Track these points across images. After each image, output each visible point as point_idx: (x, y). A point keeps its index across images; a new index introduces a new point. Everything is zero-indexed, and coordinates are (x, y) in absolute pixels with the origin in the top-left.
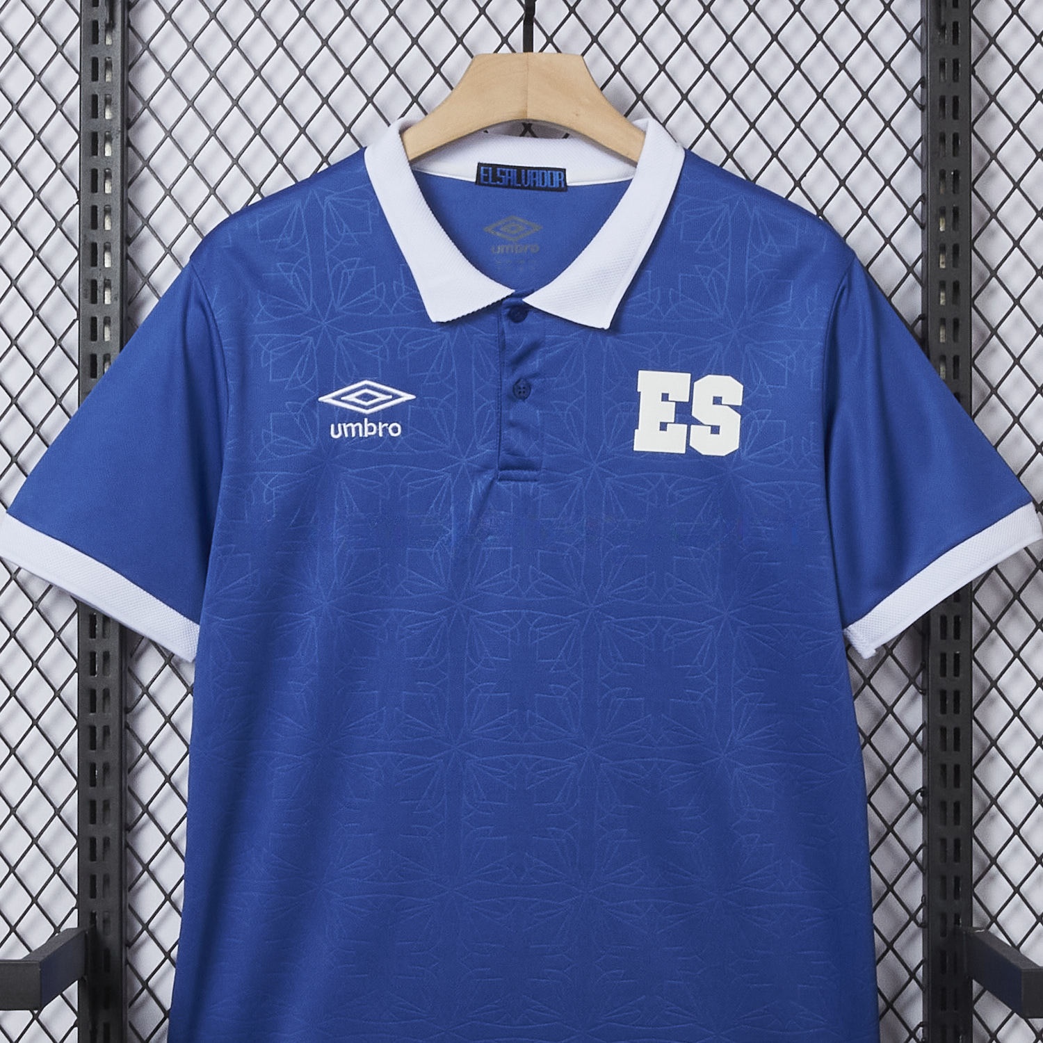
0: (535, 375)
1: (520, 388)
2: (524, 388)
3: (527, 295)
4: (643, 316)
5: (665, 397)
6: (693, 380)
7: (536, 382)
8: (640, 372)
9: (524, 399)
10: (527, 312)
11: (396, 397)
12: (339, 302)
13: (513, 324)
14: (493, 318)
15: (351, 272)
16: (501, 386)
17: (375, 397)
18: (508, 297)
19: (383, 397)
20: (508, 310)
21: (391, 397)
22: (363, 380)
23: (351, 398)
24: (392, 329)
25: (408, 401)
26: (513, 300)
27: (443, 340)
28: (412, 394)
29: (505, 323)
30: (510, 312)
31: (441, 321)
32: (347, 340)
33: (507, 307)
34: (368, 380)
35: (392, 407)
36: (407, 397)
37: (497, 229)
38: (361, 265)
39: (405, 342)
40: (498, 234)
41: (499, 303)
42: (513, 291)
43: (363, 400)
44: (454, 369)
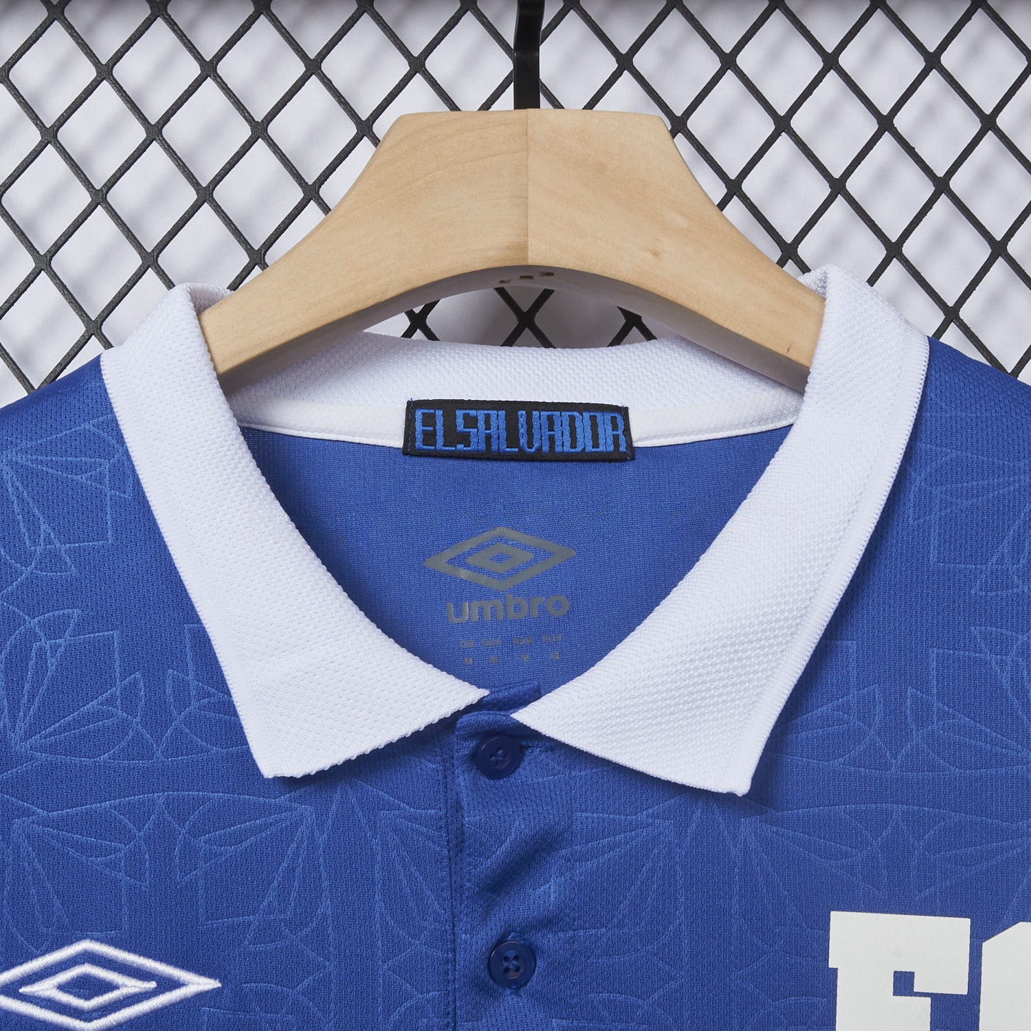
0: (549, 923)
1: (506, 959)
2: (516, 958)
3: (523, 701)
4: (837, 763)
5: (903, 983)
6: (979, 937)
7: (548, 941)
8: (834, 914)
9: (517, 986)
10: (523, 749)
11: (168, 984)
12: (21, 726)
13: (484, 781)
14: (429, 766)
15: (54, 649)
16: (454, 950)
17: (110, 987)
18: (470, 709)
19: (132, 986)
20: (472, 744)
21: (153, 985)
22: (78, 939)
23: (46, 988)
24: (160, 797)
25: (200, 996)
26: (484, 717)
27: (296, 825)
28: (210, 976)
29: (463, 780)
30: (477, 748)
31: (288, 774)
32: (38, 829)
33: (470, 736)
34: (93, 939)
35: (156, 1013)
36: (197, 984)
37: (459, 561)
38: (81, 628)
39: (195, 832)
40: (463, 574)
41: (447, 725)
42: (484, 692)
43: (79, 996)
44: (326, 906)
